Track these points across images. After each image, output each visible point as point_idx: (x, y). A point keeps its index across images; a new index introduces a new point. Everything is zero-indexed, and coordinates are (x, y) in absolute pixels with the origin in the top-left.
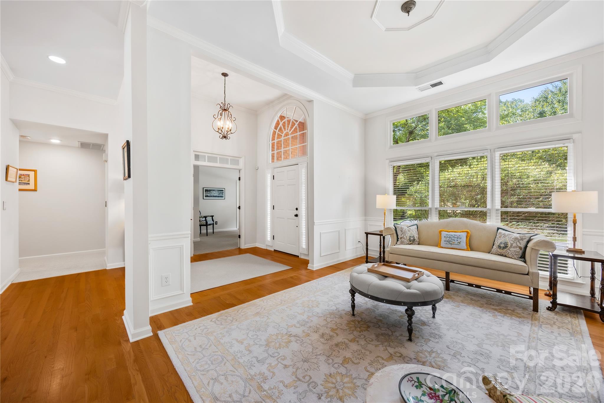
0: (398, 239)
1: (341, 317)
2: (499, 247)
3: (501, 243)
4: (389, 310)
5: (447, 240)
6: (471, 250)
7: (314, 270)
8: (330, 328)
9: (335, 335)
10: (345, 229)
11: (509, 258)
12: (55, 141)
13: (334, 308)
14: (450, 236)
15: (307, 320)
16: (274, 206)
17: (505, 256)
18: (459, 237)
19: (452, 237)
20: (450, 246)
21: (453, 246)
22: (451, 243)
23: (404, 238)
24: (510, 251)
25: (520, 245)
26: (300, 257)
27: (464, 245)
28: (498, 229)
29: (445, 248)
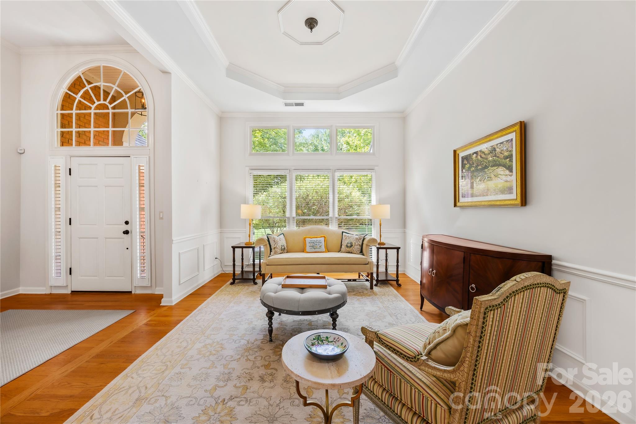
0: (271, 249)
1: (261, 349)
2: (347, 246)
3: (348, 243)
4: (295, 322)
5: (311, 245)
6: (328, 252)
7: (173, 304)
8: (262, 366)
9: (274, 371)
10: (204, 245)
11: (354, 253)
13: (243, 342)
14: (313, 241)
15: (226, 371)
16: (70, 219)
17: (352, 253)
18: (320, 242)
19: (315, 242)
20: (314, 250)
21: (316, 250)
22: (314, 247)
23: (277, 248)
24: (355, 248)
25: (359, 244)
26: (133, 293)
27: (323, 249)
28: (343, 232)
29: (310, 253)
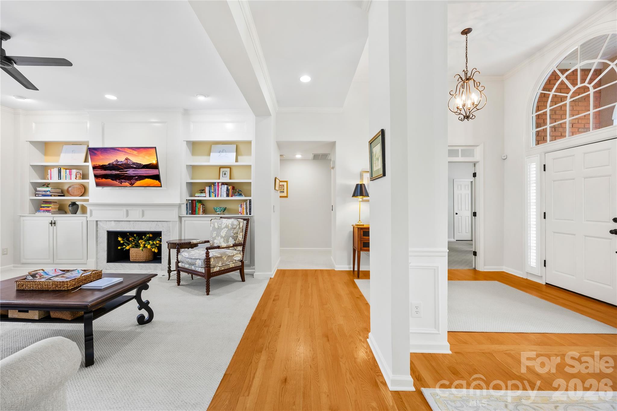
12: (298, 156)
16: (545, 213)
